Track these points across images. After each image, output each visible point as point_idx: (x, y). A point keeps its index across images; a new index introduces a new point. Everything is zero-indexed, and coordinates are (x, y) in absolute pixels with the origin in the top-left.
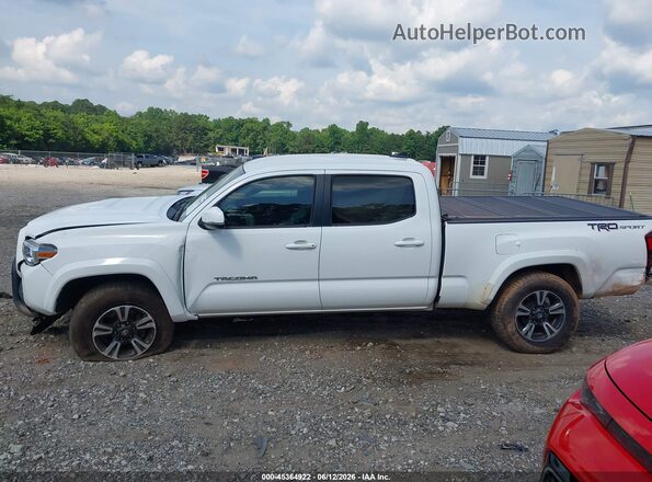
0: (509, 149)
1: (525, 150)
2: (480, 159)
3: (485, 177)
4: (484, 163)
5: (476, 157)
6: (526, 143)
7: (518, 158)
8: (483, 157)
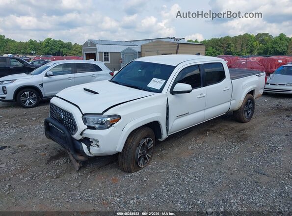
0: (120, 49)
1: (127, 49)
2: (106, 54)
3: (109, 62)
4: (108, 56)
5: (105, 53)
6: (128, 47)
7: (124, 53)
8: (108, 53)
